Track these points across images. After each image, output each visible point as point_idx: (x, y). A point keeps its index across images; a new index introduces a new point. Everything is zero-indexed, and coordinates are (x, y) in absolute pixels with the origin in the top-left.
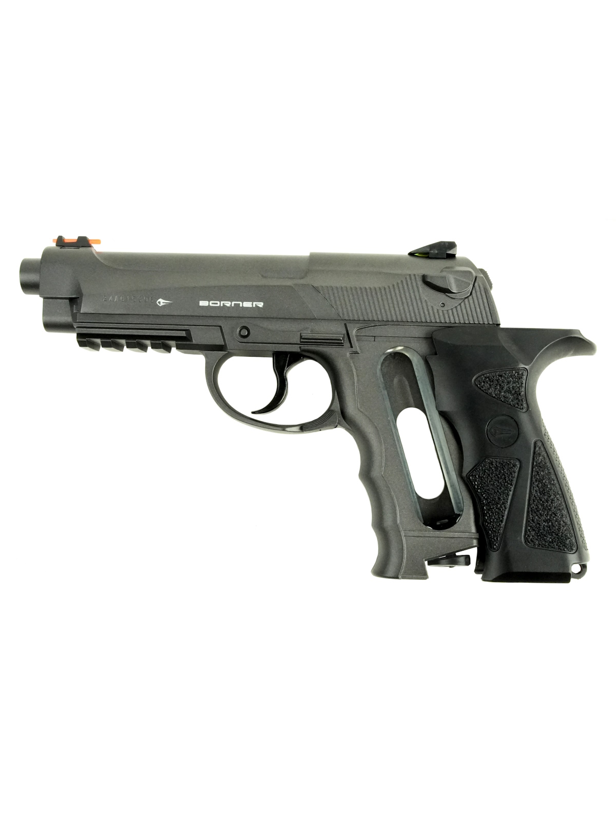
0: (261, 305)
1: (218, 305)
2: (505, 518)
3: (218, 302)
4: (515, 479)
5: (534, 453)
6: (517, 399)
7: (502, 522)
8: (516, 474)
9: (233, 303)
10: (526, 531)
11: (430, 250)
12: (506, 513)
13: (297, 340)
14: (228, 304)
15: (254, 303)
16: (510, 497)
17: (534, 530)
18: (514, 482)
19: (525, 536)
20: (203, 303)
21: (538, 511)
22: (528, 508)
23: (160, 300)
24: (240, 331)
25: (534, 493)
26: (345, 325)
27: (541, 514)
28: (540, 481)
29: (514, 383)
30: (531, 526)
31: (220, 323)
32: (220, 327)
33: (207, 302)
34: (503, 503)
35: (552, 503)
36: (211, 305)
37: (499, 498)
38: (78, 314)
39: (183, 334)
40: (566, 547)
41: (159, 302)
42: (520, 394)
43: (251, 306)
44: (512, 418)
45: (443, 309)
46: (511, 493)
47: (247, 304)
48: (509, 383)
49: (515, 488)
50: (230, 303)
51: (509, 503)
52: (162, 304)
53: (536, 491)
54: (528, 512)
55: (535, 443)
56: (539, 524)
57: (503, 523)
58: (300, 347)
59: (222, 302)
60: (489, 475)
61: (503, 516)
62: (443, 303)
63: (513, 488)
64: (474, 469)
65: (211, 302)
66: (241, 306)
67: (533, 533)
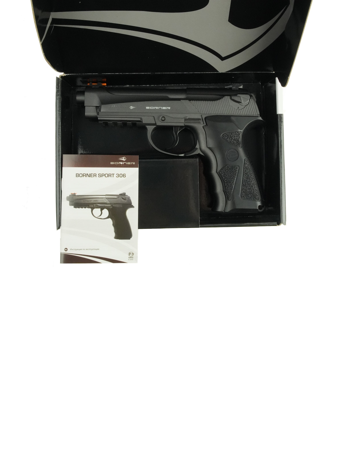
0: (169, 108)
1: (153, 108)
2: (233, 188)
3: (153, 107)
4: (237, 173)
5: (244, 163)
6: (238, 143)
7: (232, 189)
8: (237, 171)
9: (159, 107)
10: (241, 193)
11: (233, 87)
12: (234, 186)
13: (183, 121)
14: (157, 108)
16: (235, 180)
17: (244, 193)
18: (237, 174)
19: (241, 195)
20: (147, 108)
21: (246, 185)
22: (242, 184)
23: (131, 107)
24: (162, 118)
25: (244, 178)
26: (201, 115)
27: (247, 186)
28: (246, 174)
29: (236, 137)
30: (243, 191)
31: (153, 115)
32: (154, 117)
34: (233, 182)
35: (251, 182)
36: (150, 108)
37: (231, 180)
38: (100, 112)
39: (139, 119)
40: (256, 199)
41: (131, 108)
42: (239, 141)
43: (166, 109)
44: (236, 150)
45: (238, 109)
46: (236, 178)
47: (164, 108)
48: (235, 137)
49: (237, 177)
50: (158, 107)
51: (235, 182)
52: (132, 108)
53: (245, 178)
54: (242, 185)
55: (245, 159)
56: (246, 190)
57: (233, 190)
58: (184, 124)
59: (155, 107)
60: (227, 172)
61: (232, 187)
62: (238, 107)
63: (236, 177)
64: (222, 169)
65: (150, 107)
66: (162, 108)
67: (244, 194)
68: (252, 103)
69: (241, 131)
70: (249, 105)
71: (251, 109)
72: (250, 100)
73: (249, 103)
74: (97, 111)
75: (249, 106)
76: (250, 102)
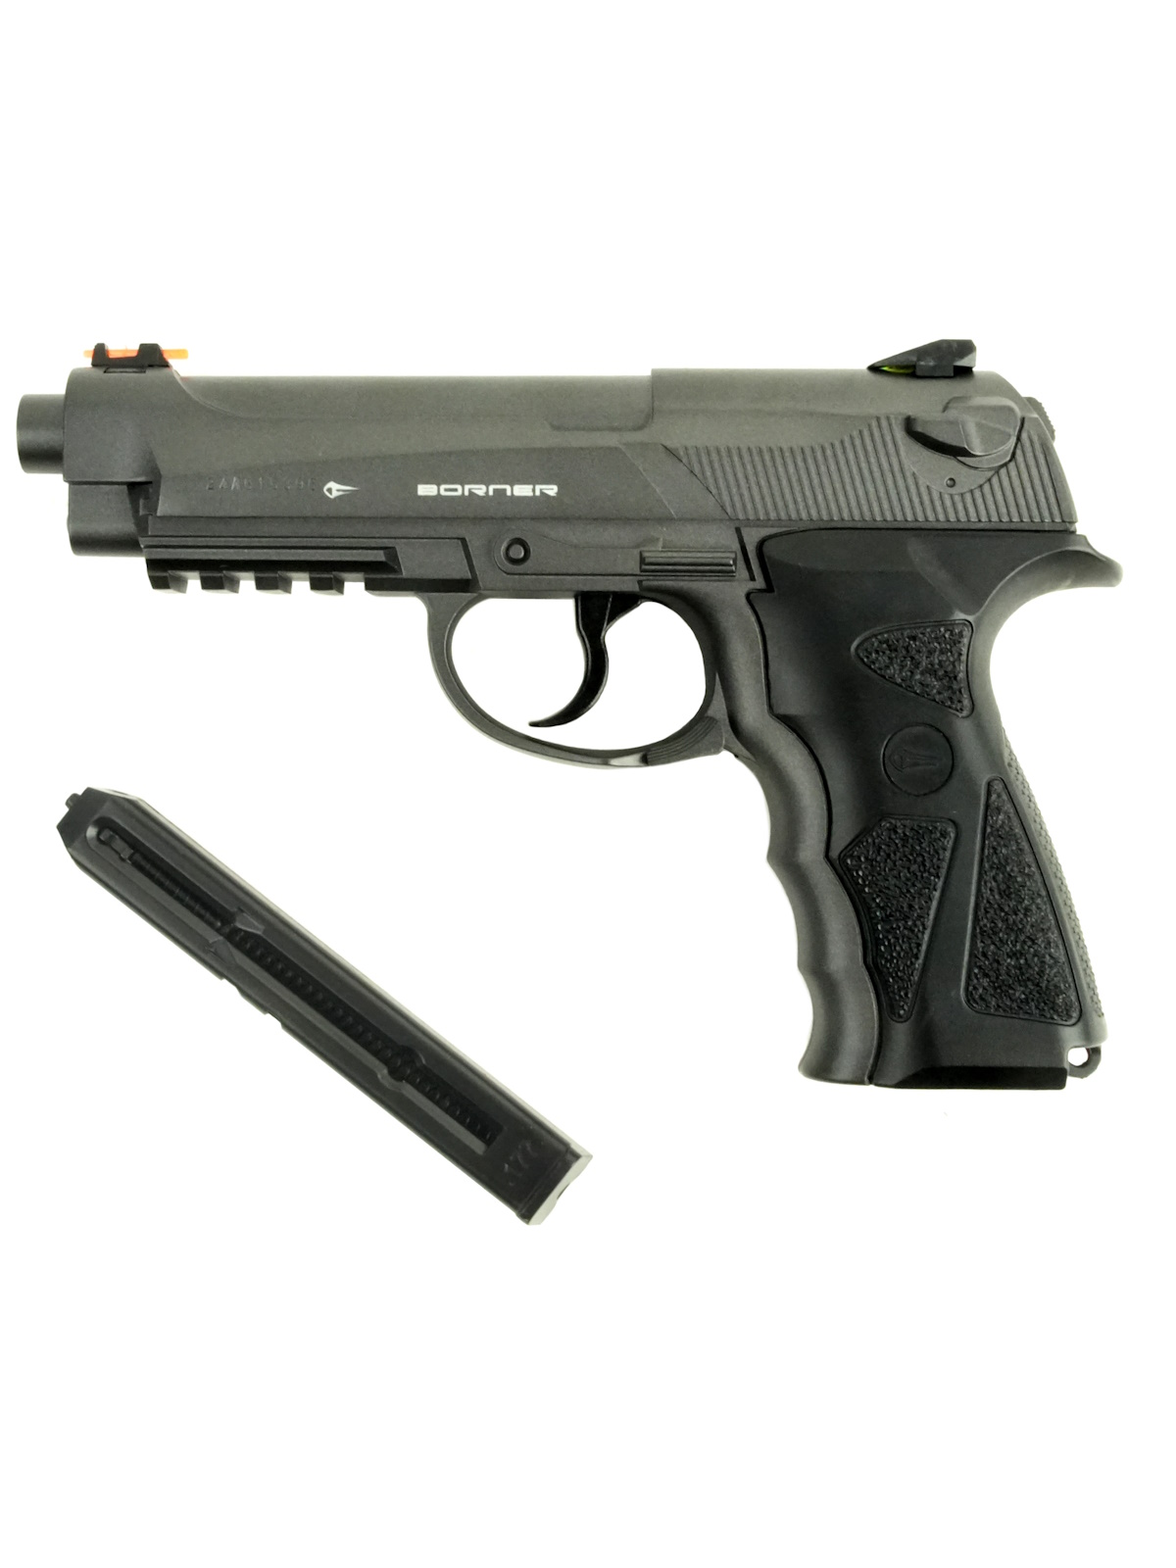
0: (552, 490)
1: (459, 493)
2: (924, 948)
3: (459, 487)
4: (945, 865)
5: (987, 806)
6: (950, 688)
7: (917, 958)
8: (948, 854)
9: (492, 488)
10: (969, 978)
11: (919, 360)
12: (926, 937)
13: (633, 566)
14: (480, 490)
15: (538, 488)
16: (934, 904)
17: (986, 975)
18: (943, 872)
19: (967, 989)
20: (425, 490)
21: (995, 933)
22: (974, 928)
23: (332, 485)
24: (508, 549)
25: (987, 893)
26: (738, 531)
27: (1001, 940)
28: (1000, 867)
29: (942, 652)
30: (980, 967)
31: (461, 532)
32: (463, 540)
33: (435, 487)
34: (920, 917)
35: (1025, 915)
36: (443, 493)
37: (911, 907)
38: (150, 518)
39: (380, 556)
40: (1056, 1012)
41: (330, 490)
42: (955, 678)
43: (531, 494)
44: (932, 726)
45: (953, 491)
46: (937, 894)
47: (523, 490)
48: (931, 653)
49: (945, 883)
50: (484, 487)
51: (932, 917)
52: (335, 494)
53: (991, 890)
54: (974, 936)
55: (989, 785)
56: (998, 962)
57: (920, 961)
58: (640, 582)
59: (467, 487)
60: (888, 856)
61: (919, 945)
62: (951, 479)
63: (940, 884)
64: (856, 841)
65: (443, 487)
66: (509, 493)
67: (985, 982)
68: (1029, 455)
69: (970, 618)
70: (1012, 464)
71: (1029, 491)
72: (1019, 439)
73: (1014, 455)
74: (136, 511)
75: (1014, 473)
76: (1019, 452)
